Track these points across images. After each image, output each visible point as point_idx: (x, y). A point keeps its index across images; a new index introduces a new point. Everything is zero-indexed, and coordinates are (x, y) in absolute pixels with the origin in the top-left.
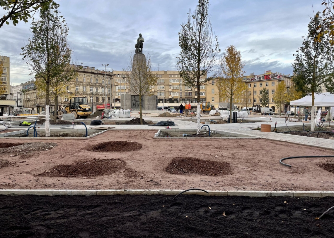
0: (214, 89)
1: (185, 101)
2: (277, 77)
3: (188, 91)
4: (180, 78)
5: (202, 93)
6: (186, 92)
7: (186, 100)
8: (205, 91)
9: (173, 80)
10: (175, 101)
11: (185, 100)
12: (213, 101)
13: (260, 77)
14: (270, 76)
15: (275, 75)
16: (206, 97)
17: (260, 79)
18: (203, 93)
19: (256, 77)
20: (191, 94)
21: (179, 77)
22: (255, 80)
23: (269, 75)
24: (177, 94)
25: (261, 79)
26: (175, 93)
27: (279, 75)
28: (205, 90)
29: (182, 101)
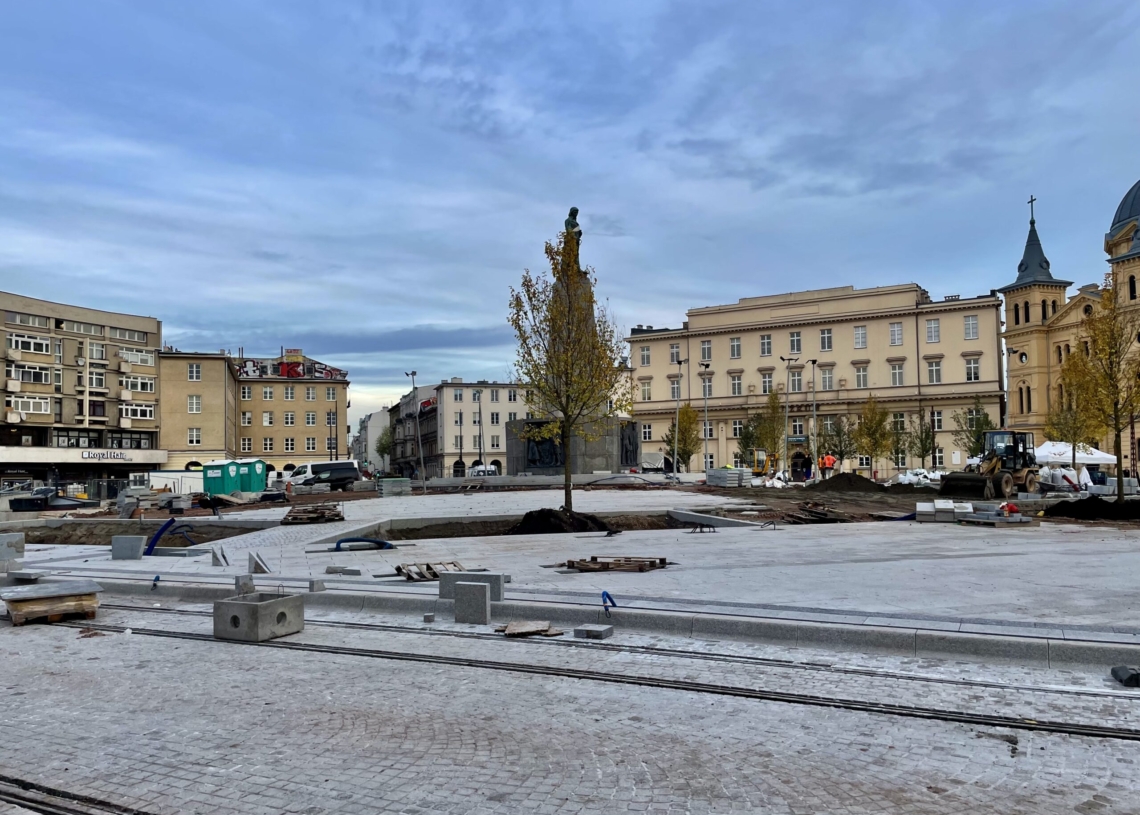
0: (198, 397)
1: (69, 440)
2: (322, 373)
3: (91, 394)
4: (53, 335)
5: (144, 408)
6: (80, 397)
7: (76, 434)
8: (157, 400)
9: (20, 339)
10: (24, 438)
11: (71, 434)
12: (191, 442)
13: (265, 367)
14: (301, 367)
15: (317, 366)
16: (157, 427)
17: (266, 373)
18: (148, 409)
19: (250, 365)
20: (99, 410)
21: (49, 331)
22: (247, 373)
23: (298, 364)
24: (38, 406)
25: (269, 372)
26: (32, 401)
27: (328, 369)
28: (153, 398)
29: (58, 436)
